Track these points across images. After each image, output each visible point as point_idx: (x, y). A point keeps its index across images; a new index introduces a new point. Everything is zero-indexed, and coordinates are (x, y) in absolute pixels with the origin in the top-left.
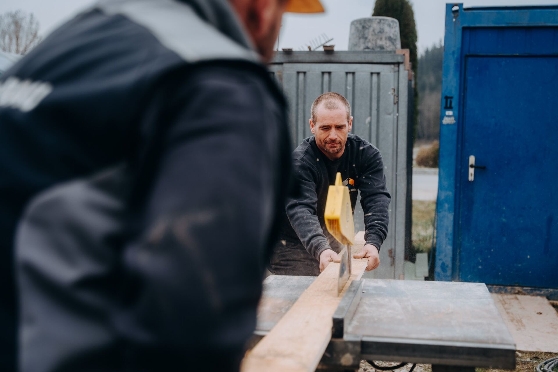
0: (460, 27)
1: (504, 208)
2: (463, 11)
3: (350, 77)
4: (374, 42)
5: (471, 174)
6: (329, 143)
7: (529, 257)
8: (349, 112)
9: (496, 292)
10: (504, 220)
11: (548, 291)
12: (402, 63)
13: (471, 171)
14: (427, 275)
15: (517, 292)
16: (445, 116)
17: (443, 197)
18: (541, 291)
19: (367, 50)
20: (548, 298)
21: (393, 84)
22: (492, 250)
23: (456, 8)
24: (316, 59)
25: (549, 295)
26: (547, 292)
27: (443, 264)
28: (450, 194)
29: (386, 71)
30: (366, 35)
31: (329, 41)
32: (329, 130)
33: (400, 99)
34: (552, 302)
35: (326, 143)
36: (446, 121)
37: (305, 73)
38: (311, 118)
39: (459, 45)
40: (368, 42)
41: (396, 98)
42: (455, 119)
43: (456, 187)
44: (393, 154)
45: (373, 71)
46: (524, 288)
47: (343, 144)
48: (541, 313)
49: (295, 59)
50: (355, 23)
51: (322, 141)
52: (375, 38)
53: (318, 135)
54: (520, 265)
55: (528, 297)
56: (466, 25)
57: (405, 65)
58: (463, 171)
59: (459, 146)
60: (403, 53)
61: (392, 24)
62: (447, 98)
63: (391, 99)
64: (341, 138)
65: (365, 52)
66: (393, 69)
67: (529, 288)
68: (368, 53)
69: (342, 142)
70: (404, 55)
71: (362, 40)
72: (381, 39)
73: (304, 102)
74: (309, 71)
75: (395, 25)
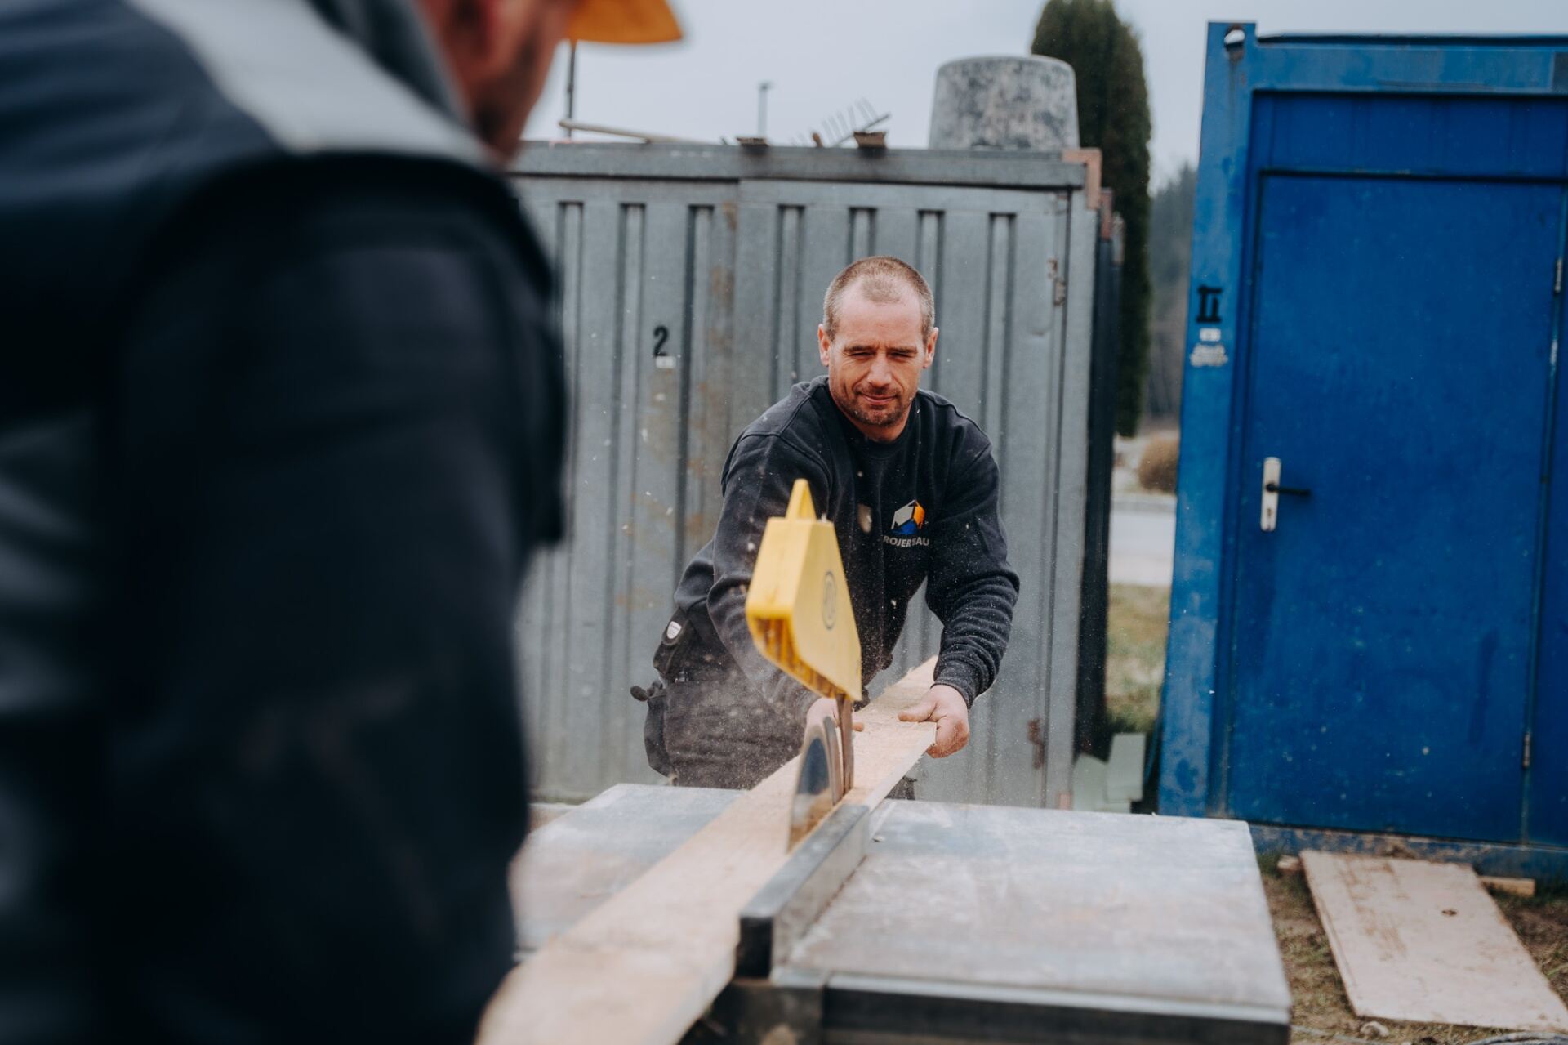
0: (1248, 91)
1: (1360, 610)
2: (1256, 45)
3: (930, 223)
4: (1001, 127)
5: (1269, 511)
6: (868, 394)
7: (1426, 751)
8: (930, 313)
9: (1331, 850)
10: (1359, 644)
11: (1478, 849)
12: (1079, 188)
13: (1270, 501)
14: (1138, 795)
15: (1389, 849)
16: (1198, 344)
17: (1187, 576)
18: (1458, 849)
19: (980, 148)
20: (1479, 870)
21: (1051, 249)
22: (1324, 729)
23: (1235, 36)
24: (835, 169)
25: (1480, 860)
26: (1475, 853)
27: (1183, 765)
28: (1208, 566)
29: (1034, 210)
30: (981, 107)
31: (878, 121)
32: (871, 358)
33: (1071, 288)
34: (1488, 880)
35: (858, 393)
36: (1202, 356)
37: (801, 209)
38: (822, 322)
39: (1243, 142)
40: (985, 126)
41: (1060, 288)
42: (1227, 353)
43: (1225, 549)
44: (1048, 446)
45: (997, 209)
46: (1413, 840)
47: (904, 401)
48: (1453, 913)
49: (775, 168)
50: (950, 71)
51: (848, 386)
52: (1003, 114)
53: (839, 369)
54: (1400, 774)
55: (1422, 865)
56: (1262, 85)
57: (1086, 196)
58: (1244, 501)
59: (1237, 429)
60: (1083, 160)
61: (1053, 76)
62: (1204, 291)
63: (1046, 289)
64: (900, 383)
65: (974, 155)
66: (1055, 204)
67: (1426, 841)
68: (985, 156)
69: (902, 393)
70: (1085, 165)
71: (968, 121)
72: (1022, 118)
73: (798, 292)
74: (813, 204)
75: (1063, 79)
